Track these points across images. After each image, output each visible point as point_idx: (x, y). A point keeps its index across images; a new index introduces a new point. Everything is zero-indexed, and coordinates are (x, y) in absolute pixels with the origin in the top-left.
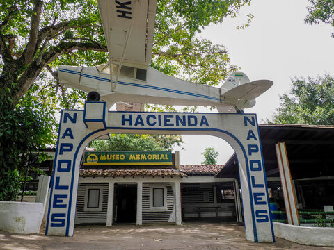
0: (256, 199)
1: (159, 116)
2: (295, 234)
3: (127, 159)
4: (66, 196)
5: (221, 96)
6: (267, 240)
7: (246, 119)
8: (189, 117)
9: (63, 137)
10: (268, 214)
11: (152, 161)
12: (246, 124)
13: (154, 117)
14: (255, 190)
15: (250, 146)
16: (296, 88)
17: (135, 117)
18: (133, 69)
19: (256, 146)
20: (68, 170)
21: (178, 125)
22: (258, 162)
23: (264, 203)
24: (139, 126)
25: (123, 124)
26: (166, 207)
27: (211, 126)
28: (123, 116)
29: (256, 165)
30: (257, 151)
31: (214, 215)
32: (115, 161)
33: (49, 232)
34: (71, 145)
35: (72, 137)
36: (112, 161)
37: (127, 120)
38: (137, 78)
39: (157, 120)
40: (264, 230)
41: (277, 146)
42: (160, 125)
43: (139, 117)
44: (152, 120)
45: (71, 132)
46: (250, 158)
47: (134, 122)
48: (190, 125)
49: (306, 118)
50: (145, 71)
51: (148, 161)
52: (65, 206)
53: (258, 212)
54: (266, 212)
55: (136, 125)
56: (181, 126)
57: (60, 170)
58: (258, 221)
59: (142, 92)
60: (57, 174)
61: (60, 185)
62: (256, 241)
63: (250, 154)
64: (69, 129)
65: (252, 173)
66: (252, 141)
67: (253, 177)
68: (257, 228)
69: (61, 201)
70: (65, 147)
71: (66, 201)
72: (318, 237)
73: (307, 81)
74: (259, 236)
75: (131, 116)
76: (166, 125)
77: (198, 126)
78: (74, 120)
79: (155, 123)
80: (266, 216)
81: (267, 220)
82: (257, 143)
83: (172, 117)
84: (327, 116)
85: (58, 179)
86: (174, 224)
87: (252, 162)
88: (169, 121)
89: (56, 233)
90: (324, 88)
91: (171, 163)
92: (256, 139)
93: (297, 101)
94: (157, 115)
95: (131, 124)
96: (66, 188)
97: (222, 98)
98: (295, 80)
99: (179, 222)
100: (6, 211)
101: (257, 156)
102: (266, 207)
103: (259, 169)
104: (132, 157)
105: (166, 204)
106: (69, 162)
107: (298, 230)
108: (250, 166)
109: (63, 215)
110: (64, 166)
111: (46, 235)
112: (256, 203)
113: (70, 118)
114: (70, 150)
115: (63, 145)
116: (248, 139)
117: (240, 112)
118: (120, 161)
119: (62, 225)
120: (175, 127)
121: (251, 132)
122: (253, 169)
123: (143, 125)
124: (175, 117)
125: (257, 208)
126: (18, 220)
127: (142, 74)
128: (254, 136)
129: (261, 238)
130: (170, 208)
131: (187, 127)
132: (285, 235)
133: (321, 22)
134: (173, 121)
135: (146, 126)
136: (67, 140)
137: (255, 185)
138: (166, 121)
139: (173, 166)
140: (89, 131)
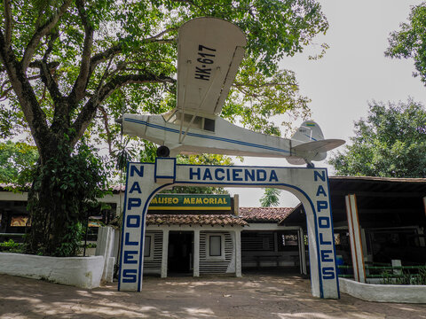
0: (323, 256)
1: (228, 170)
2: (359, 291)
3: (181, 204)
4: (136, 252)
5: (291, 148)
6: (332, 296)
7: (316, 173)
8: (258, 171)
9: (131, 192)
10: (334, 271)
11: (209, 205)
12: (316, 180)
13: (223, 171)
14: (323, 247)
15: (319, 203)
16: (374, 115)
17: (203, 170)
18: (201, 118)
19: (325, 202)
20: (137, 225)
21: (246, 179)
22: (327, 219)
23: (331, 260)
24: (208, 180)
25: (191, 178)
26: (223, 257)
27: (280, 181)
28: (191, 169)
29: (324, 222)
30: (326, 207)
31: (275, 264)
32: (167, 205)
33: (121, 288)
34: (139, 200)
35: (140, 192)
36: (164, 205)
37: (195, 174)
38: (205, 129)
39: (225, 175)
40: (330, 286)
41: (347, 197)
42: (228, 179)
43: (207, 170)
44: (220, 174)
45: (138, 186)
46: (319, 215)
47: (202, 176)
48: (258, 179)
49: (384, 153)
50: (214, 121)
51: (203, 205)
52: (136, 262)
53: (324, 269)
54: (332, 269)
55: (204, 179)
56: (250, 181)
57: (129, 225)
58: (325, 278)
59: (211, 144)
60: (127, 230)
61: (130, 241)
62: (322, 297)
63: (319, 211)
64: (136, 183)
65: (320, 230)
66: (322, 198)
67: (321, 235)
68: (323, 285)
69: (132, 257)
70: (133, 202)
71: (136, 257)
72: (381, 293)
73: (387, 108)
74: (324, 292)
75: (199, 169)
76: (234, 179)
77: (267, 181)
78: (141, 174)
79: (223, 178)
80: (333, 273)
81: (333, 277)
82: (327, 199)
83: (241, 171)
84: (408, 152)
85: (128, 234)
86: (233, 276)
87: (321, 219)
88: (237, 175)
89: (128, 289)
90: (406, 118)
91: (229, 208)
92: (325, 195)
93: (375, 131)
94: (225, 169)
95: (199, 178)
96: (136, 244)
97: (293, 151)
98: (373, 105)
99: (239, 274)
100: (79, 267)
101: (326, 213)
102: (332, 264)
103: (327, 226)
104: (186, 201)
105: (224, 254)
106: (138, 217)
107: (363, 287)
108: (318, 222)
109: (135, 271)
110: (133, 221)
111: (119, 290)
112: (324, 260)
113: (137, 171)
114: (139, 205)
115: (131, 200)
116: (318, 195)
117: (310, 166)
118: (173, 205)
119: (134, 281)
120: (244, 181)
121: (320, 187)
122: (321, 226)
123: (211, 179)
124: (244, 171)
125: (324, 265)
126: (88, 275)
127: (209, 125)
128: (323, 192)
129: (326, 295)
130: (228, 258)
131: (256, 182)
132: (350, 291)
133: (402, 57)
134: (242, 175)
135: (215, 180)
136: (135, 195)
137: (323, 243)
138: (235, 175)
139: (232, 212)
140: (157, 186)
